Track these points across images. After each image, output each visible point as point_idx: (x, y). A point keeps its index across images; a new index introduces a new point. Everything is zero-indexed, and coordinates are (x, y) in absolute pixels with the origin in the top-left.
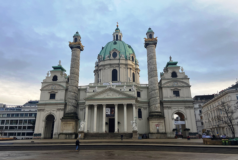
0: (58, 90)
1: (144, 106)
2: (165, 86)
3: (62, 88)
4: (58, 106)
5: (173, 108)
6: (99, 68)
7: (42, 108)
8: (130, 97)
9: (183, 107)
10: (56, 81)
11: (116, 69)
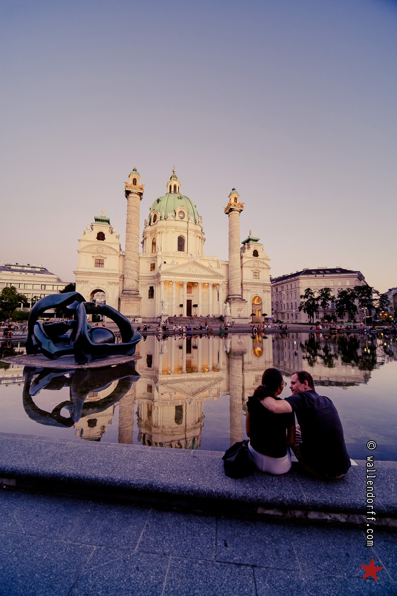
0: (107, 254)
2: (247, 265)
3: (113, 253)
4: (110, 278)
5: (253, 292)
6: (158, 230)
7: (84, 280)
8: (218, 276)
9: (261, 291)
10: (103, 240)
11: (183, 235)
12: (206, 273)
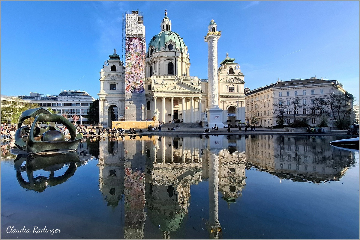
0: (118, 80)
2: (223, 82)
4: (120, 97)
5: (228, 103)
6: (154, 61)
7: (104, 99)
8: (197, 91)
10: (115, 71)
11: (172, 62)
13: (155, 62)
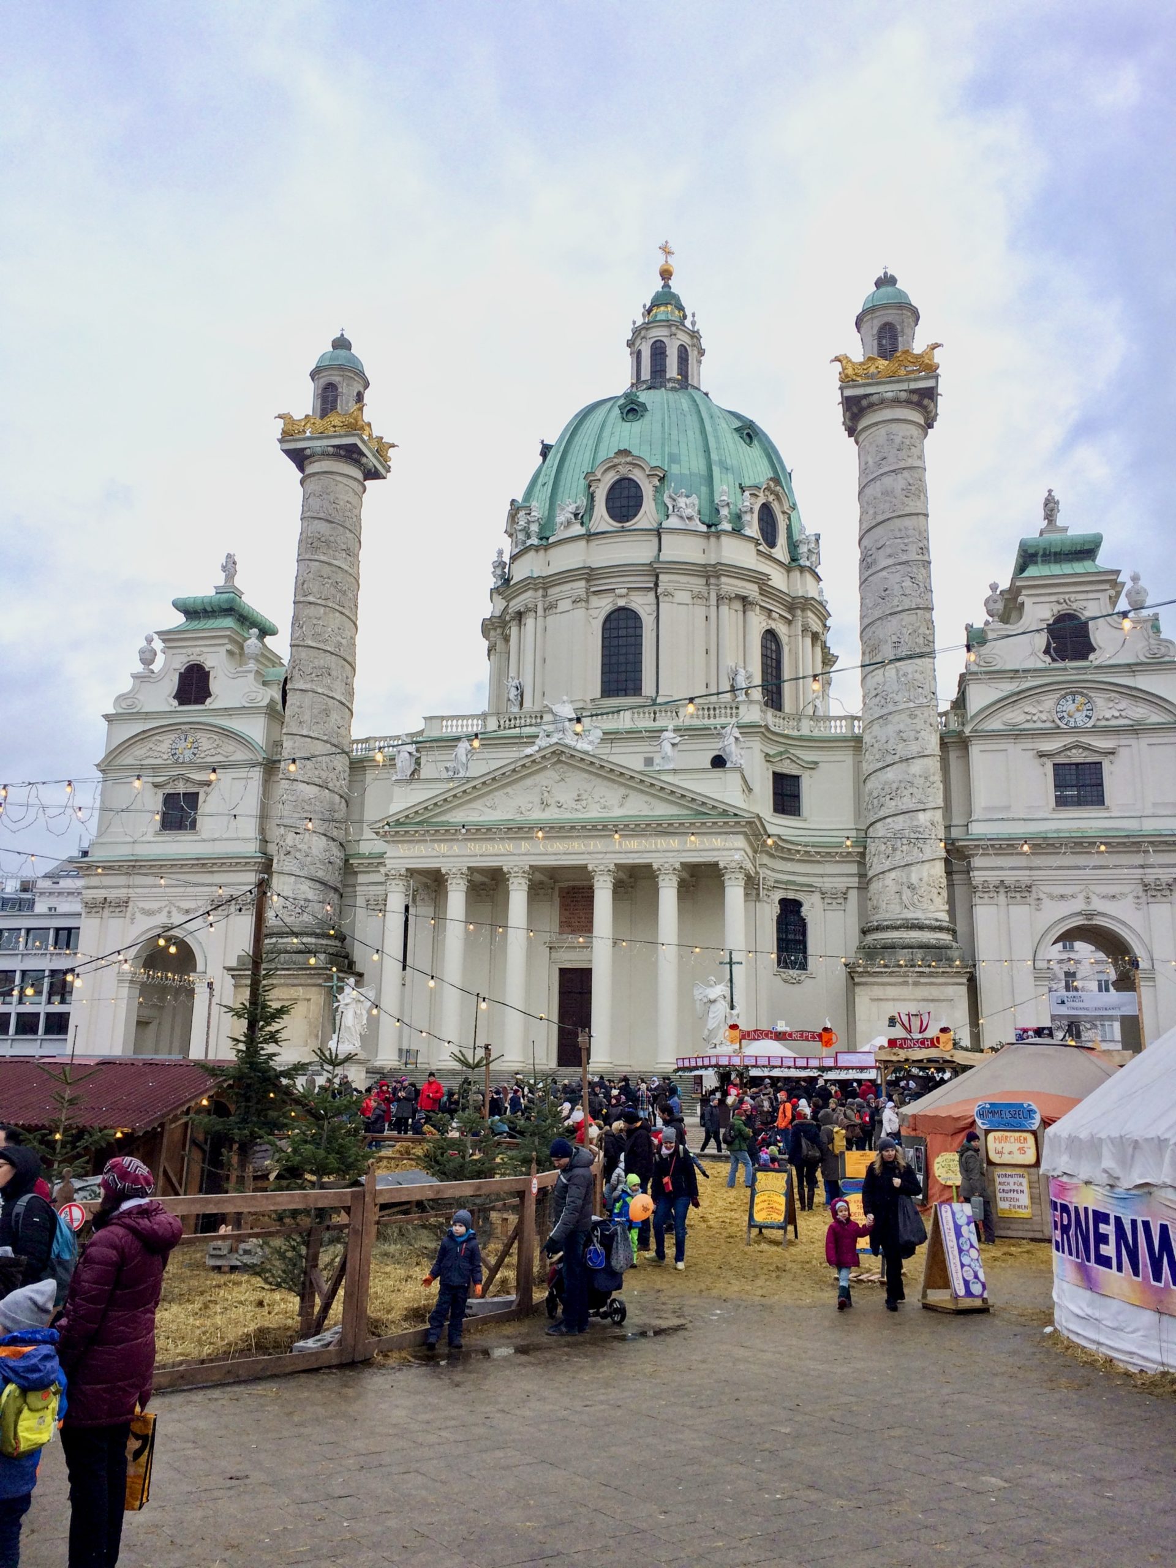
0: (212, 766)
1: (828, 884)
2: (995, 724)
3: (241, 755)
4: (216, 878)
5: (1051, 897)
6: (516, 604)
7: (112, 894)
8: (704, 817)
9: (1126, 889)
10: (203, 703)
11: (633, 606)
12: (638, 807)
13: (520, 616)
